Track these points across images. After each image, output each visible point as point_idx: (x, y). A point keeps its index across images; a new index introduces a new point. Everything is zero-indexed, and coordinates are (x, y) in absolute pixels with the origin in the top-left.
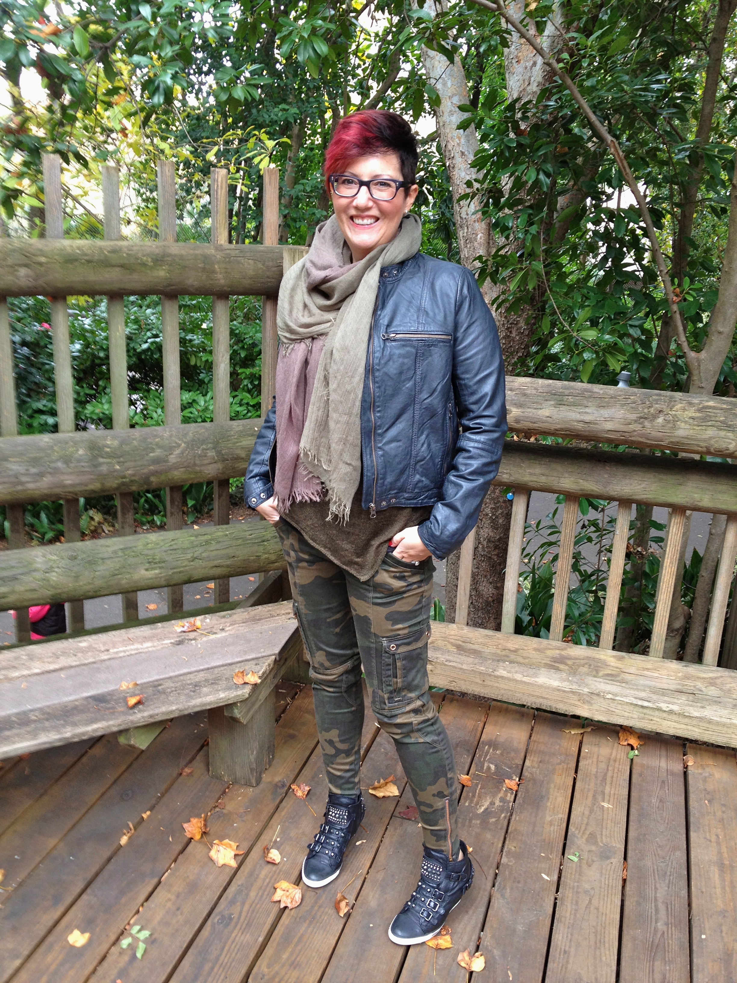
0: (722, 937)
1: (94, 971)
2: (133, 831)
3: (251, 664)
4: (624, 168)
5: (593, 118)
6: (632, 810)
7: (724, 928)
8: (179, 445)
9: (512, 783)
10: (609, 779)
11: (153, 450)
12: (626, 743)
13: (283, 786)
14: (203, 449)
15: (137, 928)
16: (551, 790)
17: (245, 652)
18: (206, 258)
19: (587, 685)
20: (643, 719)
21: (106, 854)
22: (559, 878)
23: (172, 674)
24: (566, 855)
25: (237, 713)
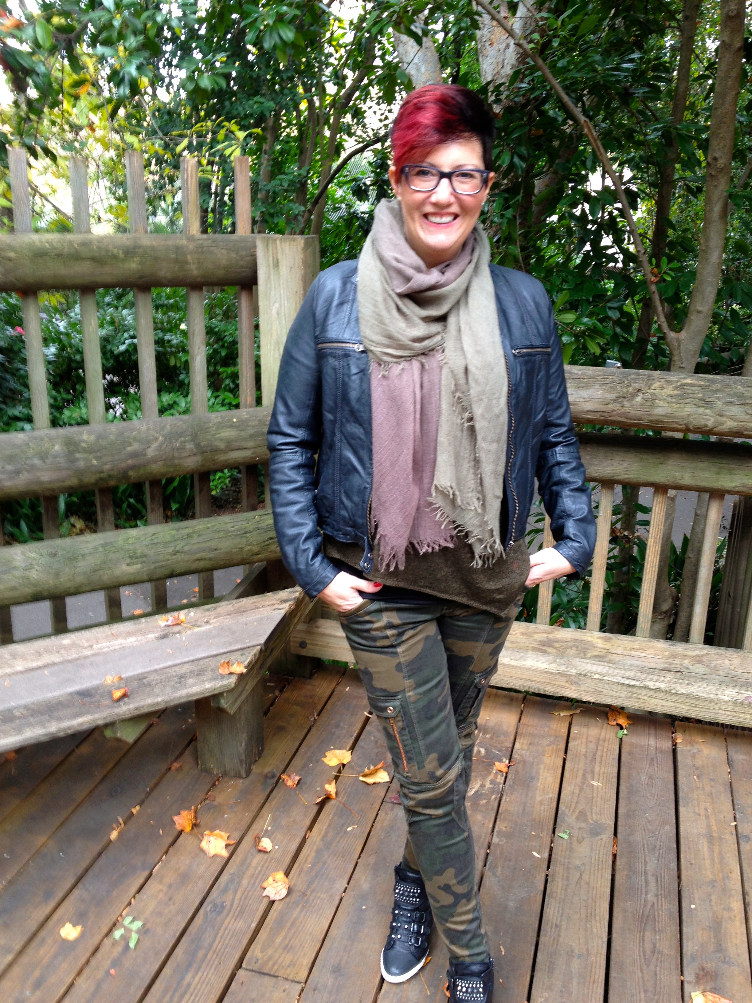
0: (712, 906)
1: (88, 962)
2: (123, 825)
3: (237, 655)
4: (598, 148)
5: (566, 98)
6: (622, 788)
7: (713, 898)
8: (157, 439)
9: (501, 766)
10: (598, 758)
11: (130, 444)
12: (615, 723)
13: (273, 776)
14: (181, 442)
15: (129, 919)
16: (541, 771)
17: (231, 644)
18: (178, 249)
19: (575, 667)
20: (631, 697)
21: (97, 848)
22: (550, 855)
23: (157, 667)
24: (556, 833)
25: (224, 703)
